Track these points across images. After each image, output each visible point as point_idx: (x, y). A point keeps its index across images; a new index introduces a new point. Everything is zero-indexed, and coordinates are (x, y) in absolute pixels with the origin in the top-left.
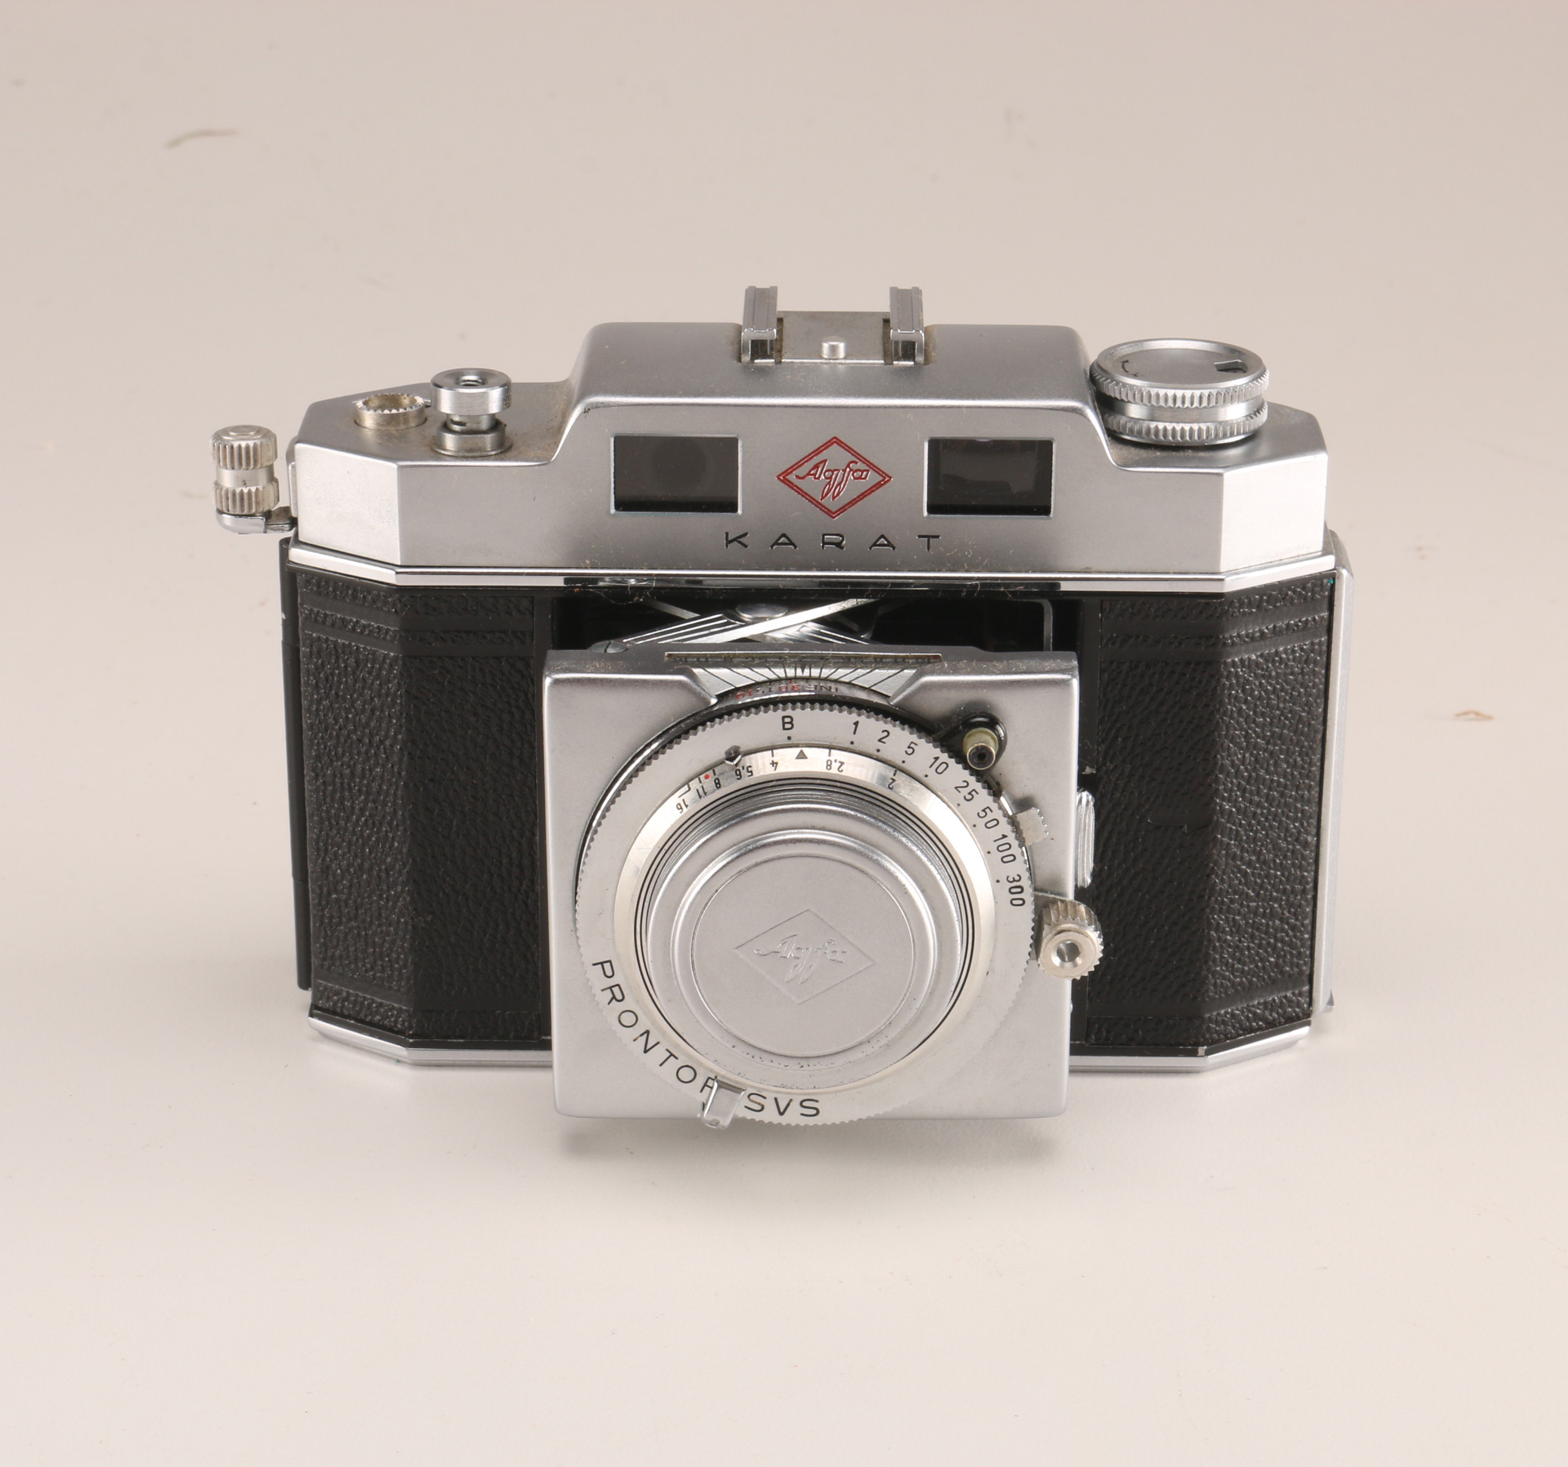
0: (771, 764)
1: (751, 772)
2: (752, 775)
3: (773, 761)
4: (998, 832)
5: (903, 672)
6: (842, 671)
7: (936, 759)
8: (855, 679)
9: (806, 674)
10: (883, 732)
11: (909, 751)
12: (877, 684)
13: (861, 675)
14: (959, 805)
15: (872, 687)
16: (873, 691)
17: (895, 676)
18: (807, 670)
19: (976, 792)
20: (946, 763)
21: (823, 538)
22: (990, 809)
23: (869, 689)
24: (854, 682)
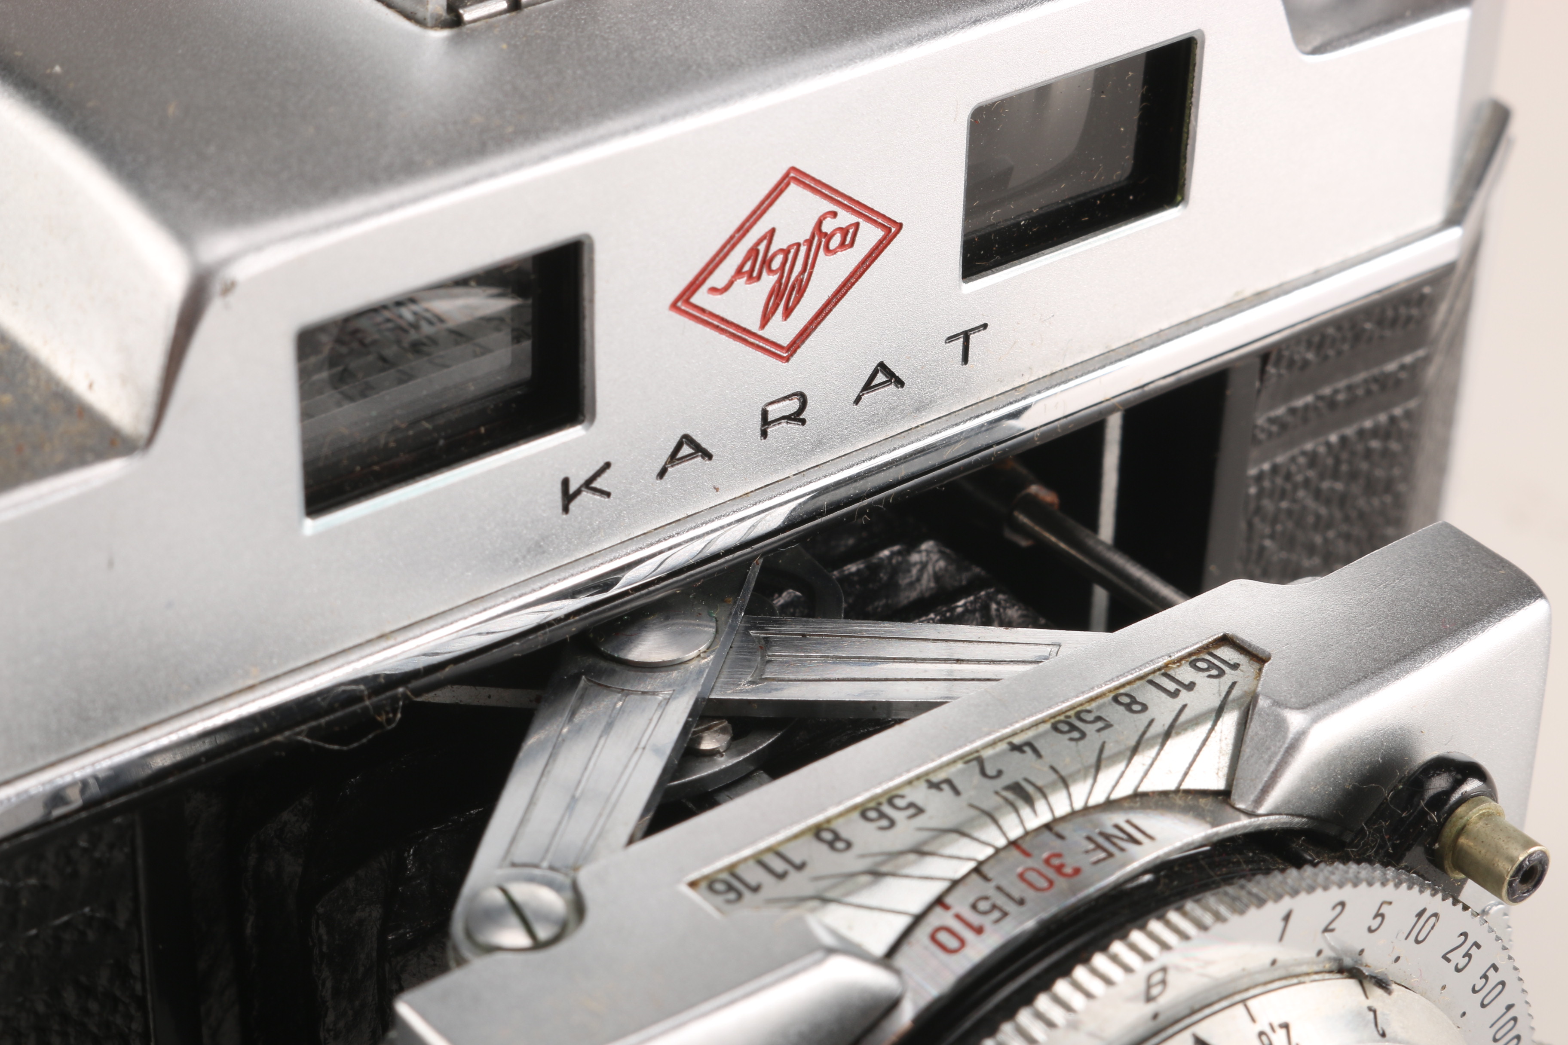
4: (1498, 1007)
5: (1219, 723)
6: (1107, 777)
7: (1420, 915)
8: (1142, 781)
9: (1045, 817)
10: (1334, 908)
11: (1375, 924)
12: (1186, 774)
13: (1145, 767)
14: (1444, 987)
15: (1180, 784)
16: (1188, 792)
17: (1210, 739)
18: (1041, 805)
19: (1478, 946)
20: (1436, 915)
21: (765, 413)
22: (1495, 968)
23: (1177, 791)
24: (1143, 788)
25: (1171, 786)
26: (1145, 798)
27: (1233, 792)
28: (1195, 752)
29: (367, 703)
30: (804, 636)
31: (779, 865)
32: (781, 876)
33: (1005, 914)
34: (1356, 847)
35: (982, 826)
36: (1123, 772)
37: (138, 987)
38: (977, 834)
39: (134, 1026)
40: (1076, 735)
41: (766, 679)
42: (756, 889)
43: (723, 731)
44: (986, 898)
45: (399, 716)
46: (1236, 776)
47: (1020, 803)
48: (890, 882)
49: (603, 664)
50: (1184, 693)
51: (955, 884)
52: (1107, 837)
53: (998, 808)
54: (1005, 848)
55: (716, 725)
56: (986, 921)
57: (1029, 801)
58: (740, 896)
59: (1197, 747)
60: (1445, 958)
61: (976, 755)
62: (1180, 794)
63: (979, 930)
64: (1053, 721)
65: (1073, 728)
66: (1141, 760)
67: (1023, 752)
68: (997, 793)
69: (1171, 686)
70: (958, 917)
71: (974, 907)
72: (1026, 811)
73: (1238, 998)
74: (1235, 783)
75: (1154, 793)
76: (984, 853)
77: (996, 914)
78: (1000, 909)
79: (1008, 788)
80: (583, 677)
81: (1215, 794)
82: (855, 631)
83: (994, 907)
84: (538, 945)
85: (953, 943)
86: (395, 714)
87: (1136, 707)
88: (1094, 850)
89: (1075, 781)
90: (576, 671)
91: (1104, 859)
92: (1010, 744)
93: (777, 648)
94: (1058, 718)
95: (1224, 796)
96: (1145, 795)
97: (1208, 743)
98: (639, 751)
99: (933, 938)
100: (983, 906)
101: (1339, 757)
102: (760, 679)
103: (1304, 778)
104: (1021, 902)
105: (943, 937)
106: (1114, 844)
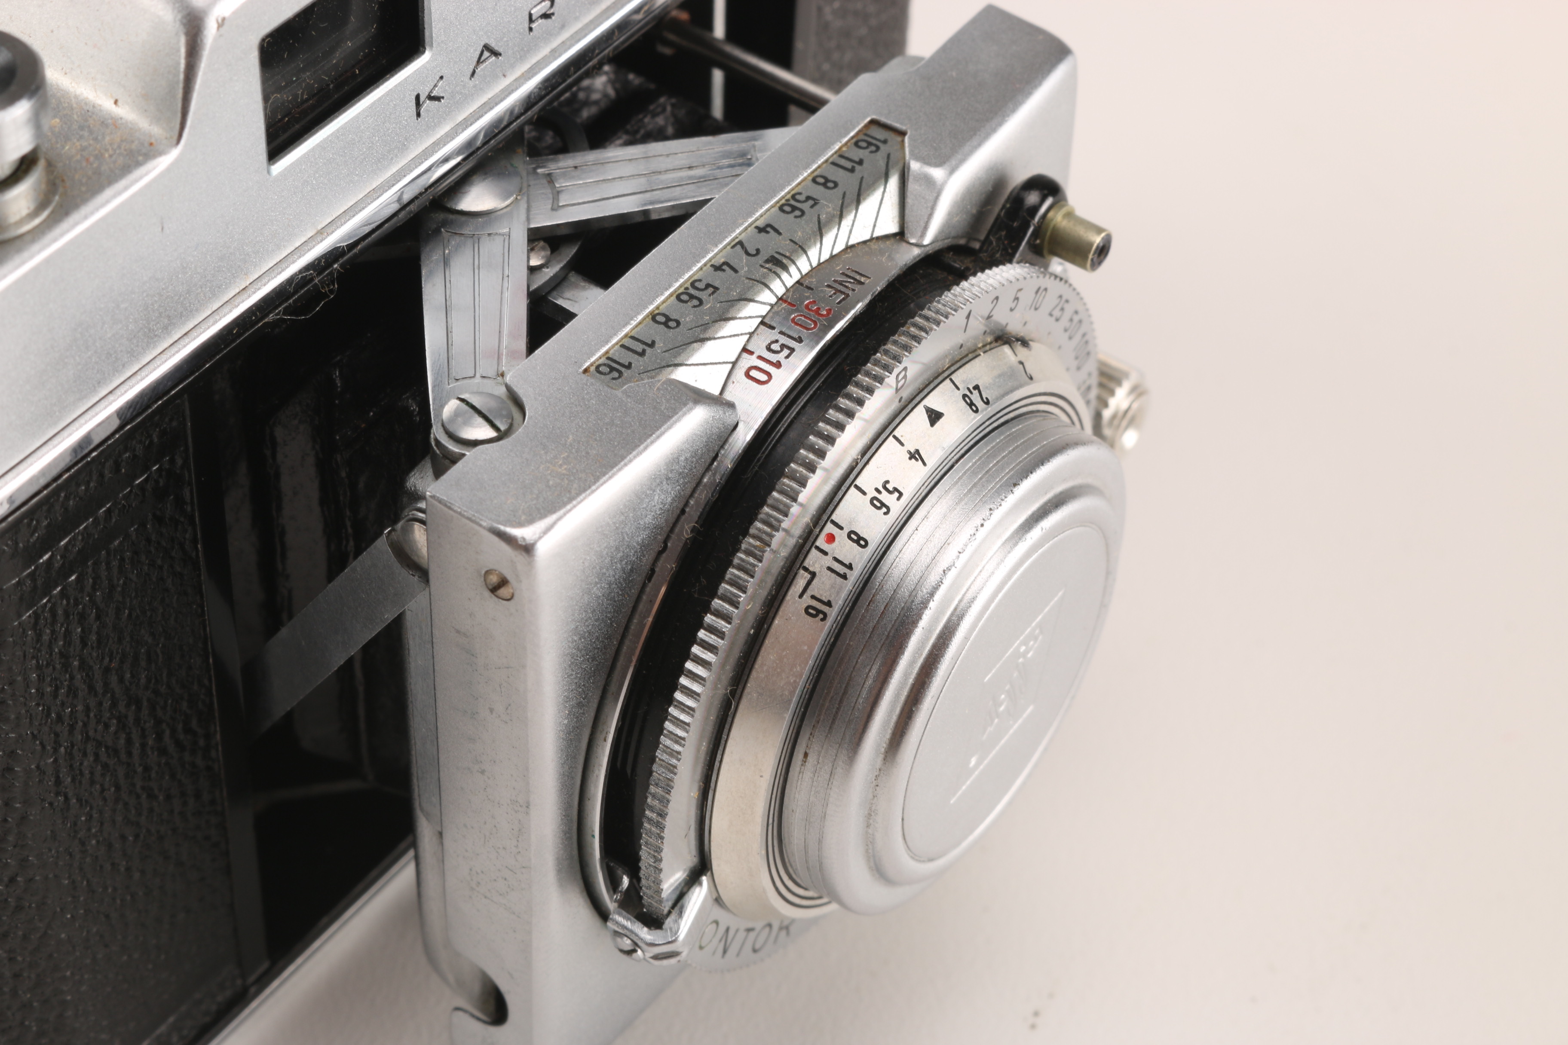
0: (910, 459)
1: (896, 490)
2: (901, 494)
3: (910, 452)
4: (1077, 338)
5: (888, 186)
6: (828, 239)
7: (1037, 292)
8: (849, 237)
9: (796, 276)
10: (992, 302)
11: (1013, 305)
12: (875, 226)
13: (850, 228)
14: (1049, 333)
15: (872, 234)
16: (878, 238)
17: (884, 198)
18: (792, 269)
19: (1067, 301)
20: (1046, 289)
21: (530, 15)
22: (1076, 312)
23: (872, 239)
24: (850, 243)
25: (868, 237)
26: (853, 249)
27: (906, 232)
28: (877, 209)
29: (316, 281)
30: (576, 167)
31: (639, 347)
32: (642, 354)
33: (792, 350)
34: (986, 251)
35: (759, 292)
36: (837, 234)
37: (189, 508)
38: (758, 299)
39: (187, 536)
40: (797, 213)
41: (563, 206)
42: (629, 366)
43: (543, 249)
44: (777, 341)
45: (336, 286)
46: (906, 220)
47: (779, 270)
48: (709, 344)
49: (451, 217)
50: (858, 168)
51: (751, 334)
52: (841, 283)
53: (765, 276)
54: (776, 303)
55: (536, 245)
56: (781, 357)
57: (785, 268)
58: (621, 373)
59: (878, 206)
60: (1051, 315)
61: (737, 240)
62: (874, 241)
63: (778, 365)
64: (778, 205)
65: (794, 208)
66: (847, 222)
67: (768, 232)
68: (762, 266)
69: (849, 165)
70: (760, 358)
71: (769, 349)
72: (784, 276)
73: (946, 374)
74: (906, 226)
75: (858, 244)
76: (764, 310)
77: (786, 352)
78: (789, 348)
79: (767, 261)
80: (442, 230)
81: (894, 235)
82: (608, 158)
83: (783, 346)
84: (502, 436)
85: (763, 377)
86: (334, 286)
87: (830, 185)
88: (835, 294)
89: (809, 247)
90: (435, 226)
91: (844, 299)
92: (757, 227)
93: (561, 180)
94: (781, 203)
95: (900, 235)
96: (853, 246)
97: (884, 201)
98: (506, 279)
99: (747, 375)
100: (775, 347)
101: (968, 193)
102: (556, 208)
103: (950, 215)
104: (800, 340)
105: (754, 373)
106: (847, 287)
